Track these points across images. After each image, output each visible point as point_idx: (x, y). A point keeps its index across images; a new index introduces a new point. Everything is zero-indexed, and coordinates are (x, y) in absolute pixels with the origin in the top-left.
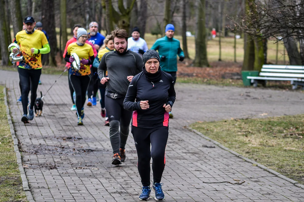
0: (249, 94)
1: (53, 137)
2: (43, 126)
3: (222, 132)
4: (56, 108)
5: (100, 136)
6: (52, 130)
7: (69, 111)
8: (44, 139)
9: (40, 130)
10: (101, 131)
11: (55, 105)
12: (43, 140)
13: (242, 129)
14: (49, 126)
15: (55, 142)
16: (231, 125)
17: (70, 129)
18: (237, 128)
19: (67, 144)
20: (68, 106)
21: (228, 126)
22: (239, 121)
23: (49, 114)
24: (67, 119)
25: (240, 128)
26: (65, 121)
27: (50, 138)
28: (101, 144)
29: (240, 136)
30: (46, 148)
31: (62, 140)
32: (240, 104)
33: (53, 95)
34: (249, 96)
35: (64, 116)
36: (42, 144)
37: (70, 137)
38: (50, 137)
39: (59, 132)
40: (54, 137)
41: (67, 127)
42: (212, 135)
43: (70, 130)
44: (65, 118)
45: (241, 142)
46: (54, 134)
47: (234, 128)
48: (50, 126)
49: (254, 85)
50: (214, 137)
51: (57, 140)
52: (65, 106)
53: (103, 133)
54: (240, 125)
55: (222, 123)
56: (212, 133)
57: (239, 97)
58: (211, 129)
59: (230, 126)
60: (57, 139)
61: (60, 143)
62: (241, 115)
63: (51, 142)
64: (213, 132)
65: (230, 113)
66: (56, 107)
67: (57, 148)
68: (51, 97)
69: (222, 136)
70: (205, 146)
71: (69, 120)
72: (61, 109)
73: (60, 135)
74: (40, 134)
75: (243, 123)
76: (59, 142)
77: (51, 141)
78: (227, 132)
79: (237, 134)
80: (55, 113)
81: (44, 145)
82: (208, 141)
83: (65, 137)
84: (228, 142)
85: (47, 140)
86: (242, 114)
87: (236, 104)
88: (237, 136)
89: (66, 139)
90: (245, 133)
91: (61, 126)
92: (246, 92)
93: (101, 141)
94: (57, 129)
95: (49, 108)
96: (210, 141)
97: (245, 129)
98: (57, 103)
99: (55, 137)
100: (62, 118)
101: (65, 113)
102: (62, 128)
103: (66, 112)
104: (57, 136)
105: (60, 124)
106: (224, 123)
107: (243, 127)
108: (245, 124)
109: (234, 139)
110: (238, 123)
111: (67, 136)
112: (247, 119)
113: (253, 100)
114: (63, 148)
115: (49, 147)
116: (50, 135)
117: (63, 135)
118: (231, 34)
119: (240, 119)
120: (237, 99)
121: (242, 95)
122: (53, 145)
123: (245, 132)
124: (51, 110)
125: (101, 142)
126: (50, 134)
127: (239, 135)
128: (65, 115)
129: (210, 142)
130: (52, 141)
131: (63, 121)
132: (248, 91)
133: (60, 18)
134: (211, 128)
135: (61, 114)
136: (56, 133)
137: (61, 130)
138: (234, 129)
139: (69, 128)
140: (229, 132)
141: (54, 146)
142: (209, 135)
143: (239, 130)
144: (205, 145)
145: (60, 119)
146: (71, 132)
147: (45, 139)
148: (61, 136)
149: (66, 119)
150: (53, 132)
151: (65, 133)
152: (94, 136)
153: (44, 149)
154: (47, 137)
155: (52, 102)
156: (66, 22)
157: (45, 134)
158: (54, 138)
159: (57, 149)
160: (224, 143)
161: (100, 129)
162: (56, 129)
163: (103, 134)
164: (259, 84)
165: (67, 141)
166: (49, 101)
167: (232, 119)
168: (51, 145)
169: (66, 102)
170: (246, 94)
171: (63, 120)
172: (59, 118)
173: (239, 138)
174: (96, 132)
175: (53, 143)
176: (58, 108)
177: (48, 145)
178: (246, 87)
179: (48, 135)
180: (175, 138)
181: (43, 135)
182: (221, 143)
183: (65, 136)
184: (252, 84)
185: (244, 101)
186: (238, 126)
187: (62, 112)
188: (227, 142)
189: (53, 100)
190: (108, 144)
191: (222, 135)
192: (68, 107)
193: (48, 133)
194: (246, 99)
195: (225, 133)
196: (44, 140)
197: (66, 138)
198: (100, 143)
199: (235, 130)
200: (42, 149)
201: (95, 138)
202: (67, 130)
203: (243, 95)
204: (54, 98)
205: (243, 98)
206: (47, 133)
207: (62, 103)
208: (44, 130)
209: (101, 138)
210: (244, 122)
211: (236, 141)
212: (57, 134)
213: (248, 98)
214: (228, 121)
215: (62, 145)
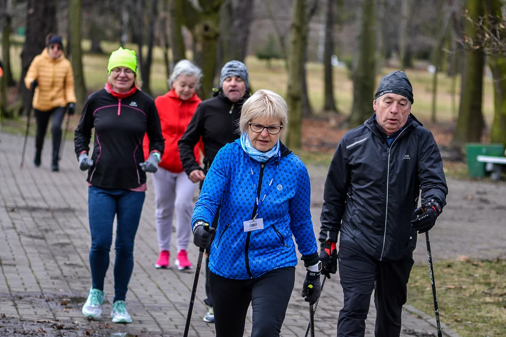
0: (484, 197)
1: (36, 297)
2: (15, 265)
3: (445, 294)
4: (48, 218)
5: (151, 296)
6: (36, 278)
7: (79, 228)
8: (13, 301)
9: (8, 276)
10: (153, 281)
11: (48, 210)
12: (11, 303)
13: (493, 288)
14: (30, 267)
15: (42, 312)
16: (465, 276)
17: (80, 274)
18: (480, 283)
19: (71, 318)
20: (77, 213)
21: (456, 278)
22: (481, 267)
23: (33, 234)
24: (75, 248)
25: (488, 284)
26: (70, 252)
27: (29, 299)
28: (154, 319)
29: (490, 307)
30: (16, 326)
31: (59, 304)
32: (470, 221)
33: (45, 185)
34: (486, 201)
35: (66, 241)
36: (6, 315)
37: (77, 295)
38: (28, 296)
39: (53, 283)
40: (39, 296)
41: (71, 268)
42: (422, 300)
43: (79, 278)
44: (68, 244)
45: (497, 324)
46: (40, 287)
47: (473, 284)
48: (32, 264)
49: (494, 176)
50: (427, 308)
51: (46, 303)
52: (71, 214)
53: (159, 288)
54: (486, 277)
55: (441, 271)
56: (420, 297)
57: (465, 204)
58: (417, 284)
59: (463, 279)
60: (47, 301)
61: (54, 315)
62: (480, 250)
63: (32, 311)
64: (423, 292)
65: (451, 242)
66: (49, 215)
67: (44, 329)
68: (39, 191)
69: (446, 304)
70: (410, 331)
71: (79, 250)
72: (61, 220)
73: (54, 292)
74: (6, 287)
75: (493, 272)
76: (51, 310)
77: (30, 306)
78: (457, 293)
79: (482, 300)
80: (47, 231)
81: (13, 318)
82: (413, 316)
83: (66, 296)
84: (464, 323)
85: (21, 306)
86: (479, 246)
87: (460, 219)
88: (483, 306)
89: (69, 302)
90: (501, 299)
91: (59, 266)
92: (478, 193)
93: (155, 310)
94: (48, 274)
95: (33, 218)
96: (420, 317)
97: (499, 288)
98: (53, 205)
99: (41, 297)
100: (63, 245)
101: (69, 232)
102: (61, 270)
103: (72, 228)
104: (48, 293)
105: (56, 262)
106: (446, 270)
107: (495, 284)
108: (498, 275)
109: (478, 314)
110: (480, 271)
111: (71, 295)
112: (499, 260)
113: (497, 211)
114: (60, 328)
115: (23, 325)
116: (28, 290)
117: (61, 290)
118: (418, 63)
119: (483, 261)
120: (461, 208)
121: (470, 198)
122: (35, 319)
123: (501, 295)
124: (36, 224)
125: (154, 313)
126: (31, 287)
127: (487, 303)
128: (68, 236)
129: (419, 320)
130: (34, 307)
131: (64, 252)
132: (481, 190)
133: (68, 17)
134: (416, 282)
135: (60, 235)
136: (46, 286)
137: (57, 278)
138: (471, 286)
139: (77, 273)
140: (461, 295)
141: (38, 322)
142: (414, 300)
143: (486, 289)
144: (410, 328)
145: (58, 248)
146: (82, 283)
147: (16, 302)
148: (57, 293)
149: (72, 246)
150: (38, 283)
151: (67, 286)
152: (137, 297)
153: (13, 331)
154: (22, 295)
155: (42, 204)
156: (80, 25)
157: (17, 288)
158: (39, 300)
159: (45, 332)
160: (455, 323)
161: (152, 278)
162: (45, 273)
163: (158, 291)
164: (503, 175)
165: (70, 308)
166: (35, 200)
167: (462, 258)
168: (30, 318)
169: (73, 205)
170: (478, 196)
171: (64, 249)
172: (56, 245)
173: (488, 312)
174: (142, 285)
175: (36, 313)
176: (54, 217)
177: (24, 317)
178: (474, 179)
179: (26, 289)
180: (334, 306)
181: (12, 289)
182: (448, 325)
183: (66, 294)
184: (488, 174)
185: (477, 212)
186: (482, 281)
187: (63, 230)
188: (461, 322)
189: (44, 199)
190: (171, 320)
191: (445, 301)
192: (77, 217)
193: (26, 286)
194: (480, 208)
195: (452, 296)
196: (15, 305)
197: (69, 300)
198: (152, 316)
199: (476, 291)
200: (6, 331)
201: (140, 301)
202: (71, 277)
203: (472, 200)
204: (46, 194)
205: (473, 206)
206: (23, 284)
207: (64, 206)
208: (16, 276)
209: (156, 302)
210: (492, 268)
211: (484, 320)
212: (49, 287)
213: (486, 206)
214: (453, 263)
215: (58, 321)
